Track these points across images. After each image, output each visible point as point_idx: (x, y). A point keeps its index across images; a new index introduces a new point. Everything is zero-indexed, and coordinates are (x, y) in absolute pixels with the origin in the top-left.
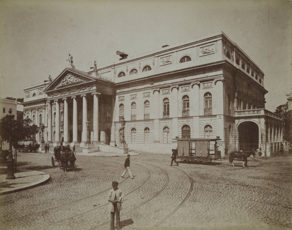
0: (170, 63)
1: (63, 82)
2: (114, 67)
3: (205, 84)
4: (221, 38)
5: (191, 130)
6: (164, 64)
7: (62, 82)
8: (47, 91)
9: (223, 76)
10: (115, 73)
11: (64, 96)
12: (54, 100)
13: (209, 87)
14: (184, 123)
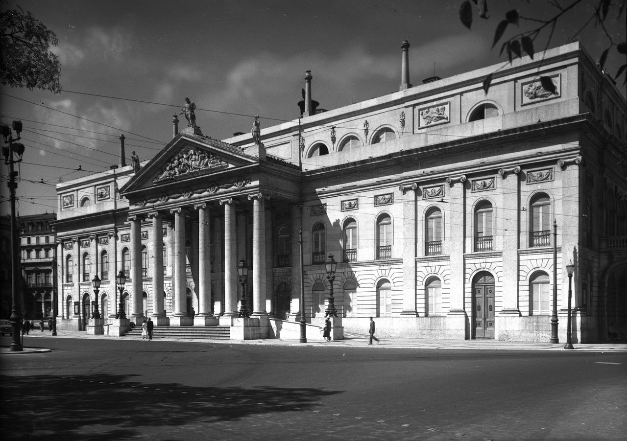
0: (443, 121)
1: (172, 169)
2: (297, 132)
3: (533, 173)
4: (576, 60)
5: (497, 284)
6: (429, 125)
7: (168, 168)
8: (128, 190)
9: (580, 154)
10: (302, 147)
11: (176, 203)
12: (147, 213)
13: (545, 181)
14: (478, 266)
